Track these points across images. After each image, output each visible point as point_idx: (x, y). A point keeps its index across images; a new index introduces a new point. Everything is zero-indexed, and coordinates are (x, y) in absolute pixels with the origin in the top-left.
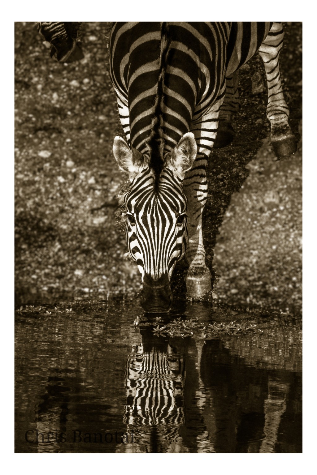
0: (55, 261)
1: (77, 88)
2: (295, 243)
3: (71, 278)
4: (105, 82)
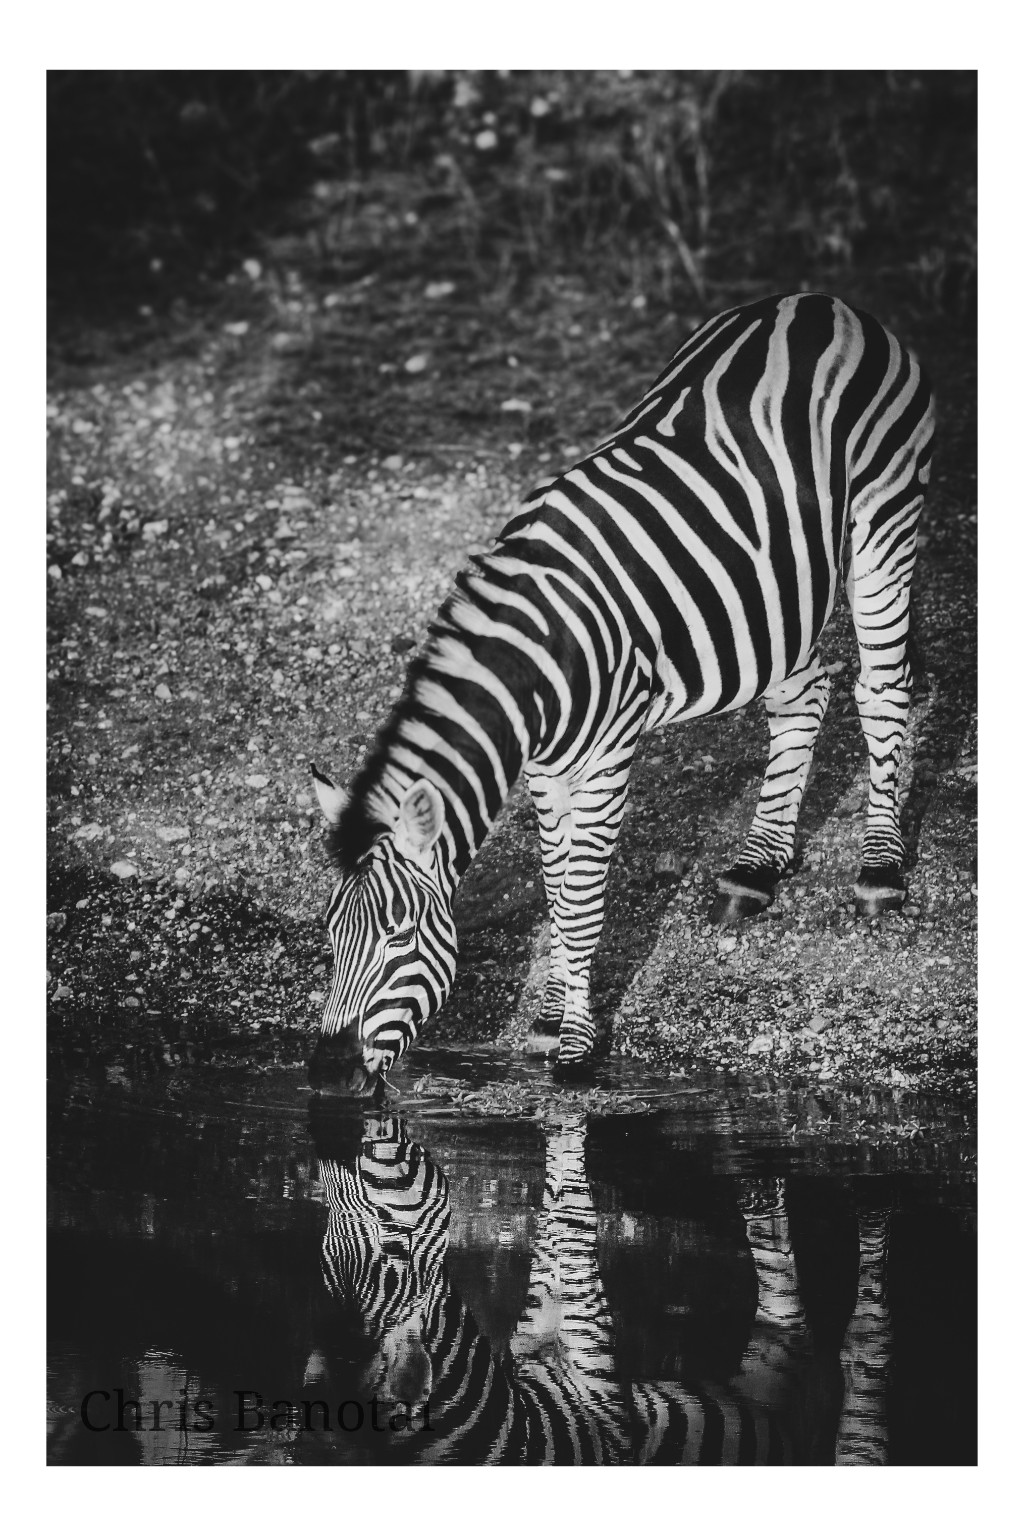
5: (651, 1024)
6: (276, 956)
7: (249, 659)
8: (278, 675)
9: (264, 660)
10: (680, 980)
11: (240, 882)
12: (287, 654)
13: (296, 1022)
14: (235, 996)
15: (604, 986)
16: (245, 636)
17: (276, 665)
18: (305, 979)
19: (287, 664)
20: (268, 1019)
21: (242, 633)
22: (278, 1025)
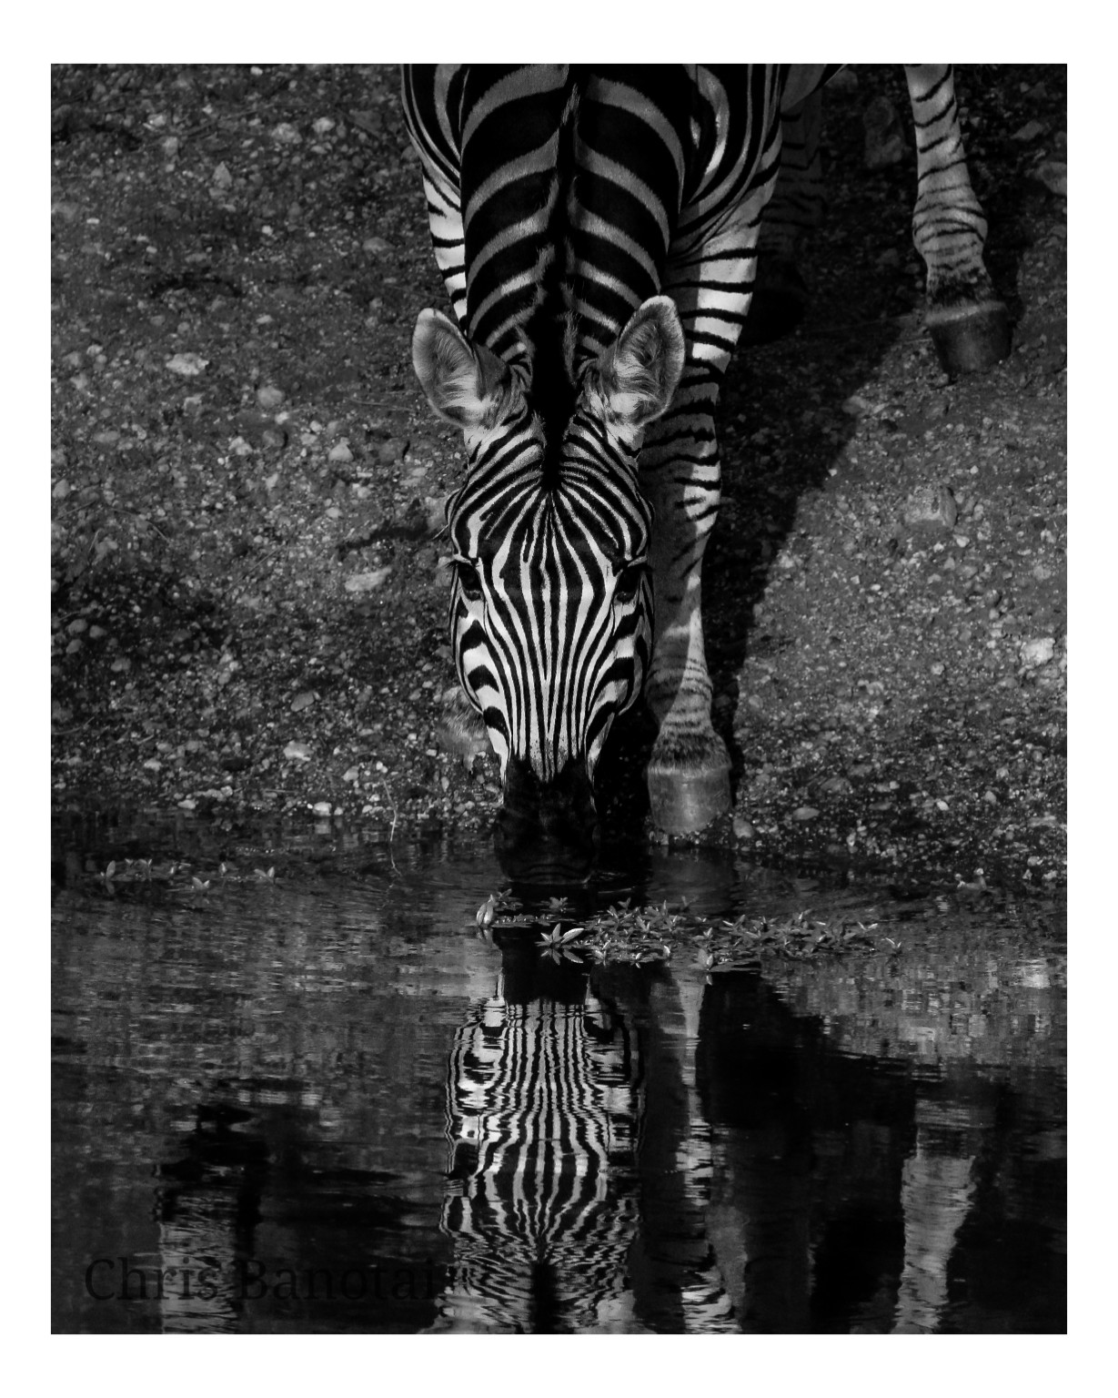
0: (219, 712)
1: (294, 149)
2: (1004, 655)
3: (272, 770)
4: (384, 130)
5: (903, 794)
6: (224, 678)
7: (170, 144)
8: (221, 172)
9: (198, 147)
10: (953, 716)
11: (156, 546)
12: (239, 135)
13: (261, 797)
14: (152, 752)
15: (815, 727)
16: (163, 102)
17: (218, 156)
18: (275, 720)
19: (239, 152)
20: (211, 793)
21: (156, 98)
22: (228, 802)
